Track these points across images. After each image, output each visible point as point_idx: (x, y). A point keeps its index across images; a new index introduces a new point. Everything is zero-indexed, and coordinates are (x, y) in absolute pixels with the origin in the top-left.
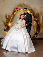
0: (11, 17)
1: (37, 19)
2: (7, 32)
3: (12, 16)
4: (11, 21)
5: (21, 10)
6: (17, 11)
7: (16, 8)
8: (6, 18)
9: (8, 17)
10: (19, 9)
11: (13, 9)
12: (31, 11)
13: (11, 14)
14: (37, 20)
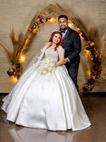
0: (26, 39)
1: (93, 44)
2: (15, 79)
3: (29, 36)
4: (26, 51)
5: (52, 20)
6: (42, 22)
7: (39, 17)
8: (14, 42)
9: (19, 41)
10: (47, 20)
11: (31, 19)
12: (78, 22)
13: (25, 33)
14: (93, 46)
